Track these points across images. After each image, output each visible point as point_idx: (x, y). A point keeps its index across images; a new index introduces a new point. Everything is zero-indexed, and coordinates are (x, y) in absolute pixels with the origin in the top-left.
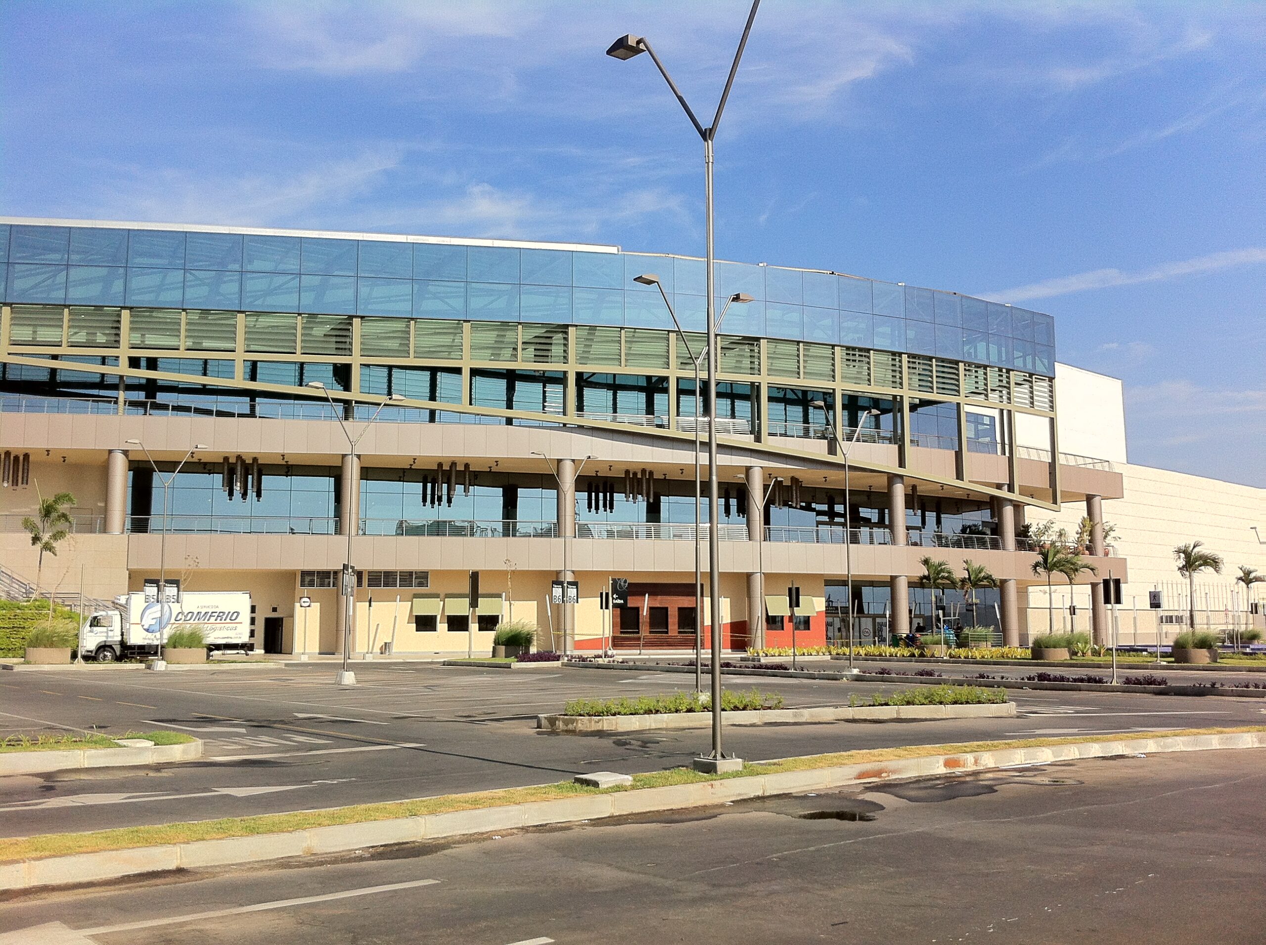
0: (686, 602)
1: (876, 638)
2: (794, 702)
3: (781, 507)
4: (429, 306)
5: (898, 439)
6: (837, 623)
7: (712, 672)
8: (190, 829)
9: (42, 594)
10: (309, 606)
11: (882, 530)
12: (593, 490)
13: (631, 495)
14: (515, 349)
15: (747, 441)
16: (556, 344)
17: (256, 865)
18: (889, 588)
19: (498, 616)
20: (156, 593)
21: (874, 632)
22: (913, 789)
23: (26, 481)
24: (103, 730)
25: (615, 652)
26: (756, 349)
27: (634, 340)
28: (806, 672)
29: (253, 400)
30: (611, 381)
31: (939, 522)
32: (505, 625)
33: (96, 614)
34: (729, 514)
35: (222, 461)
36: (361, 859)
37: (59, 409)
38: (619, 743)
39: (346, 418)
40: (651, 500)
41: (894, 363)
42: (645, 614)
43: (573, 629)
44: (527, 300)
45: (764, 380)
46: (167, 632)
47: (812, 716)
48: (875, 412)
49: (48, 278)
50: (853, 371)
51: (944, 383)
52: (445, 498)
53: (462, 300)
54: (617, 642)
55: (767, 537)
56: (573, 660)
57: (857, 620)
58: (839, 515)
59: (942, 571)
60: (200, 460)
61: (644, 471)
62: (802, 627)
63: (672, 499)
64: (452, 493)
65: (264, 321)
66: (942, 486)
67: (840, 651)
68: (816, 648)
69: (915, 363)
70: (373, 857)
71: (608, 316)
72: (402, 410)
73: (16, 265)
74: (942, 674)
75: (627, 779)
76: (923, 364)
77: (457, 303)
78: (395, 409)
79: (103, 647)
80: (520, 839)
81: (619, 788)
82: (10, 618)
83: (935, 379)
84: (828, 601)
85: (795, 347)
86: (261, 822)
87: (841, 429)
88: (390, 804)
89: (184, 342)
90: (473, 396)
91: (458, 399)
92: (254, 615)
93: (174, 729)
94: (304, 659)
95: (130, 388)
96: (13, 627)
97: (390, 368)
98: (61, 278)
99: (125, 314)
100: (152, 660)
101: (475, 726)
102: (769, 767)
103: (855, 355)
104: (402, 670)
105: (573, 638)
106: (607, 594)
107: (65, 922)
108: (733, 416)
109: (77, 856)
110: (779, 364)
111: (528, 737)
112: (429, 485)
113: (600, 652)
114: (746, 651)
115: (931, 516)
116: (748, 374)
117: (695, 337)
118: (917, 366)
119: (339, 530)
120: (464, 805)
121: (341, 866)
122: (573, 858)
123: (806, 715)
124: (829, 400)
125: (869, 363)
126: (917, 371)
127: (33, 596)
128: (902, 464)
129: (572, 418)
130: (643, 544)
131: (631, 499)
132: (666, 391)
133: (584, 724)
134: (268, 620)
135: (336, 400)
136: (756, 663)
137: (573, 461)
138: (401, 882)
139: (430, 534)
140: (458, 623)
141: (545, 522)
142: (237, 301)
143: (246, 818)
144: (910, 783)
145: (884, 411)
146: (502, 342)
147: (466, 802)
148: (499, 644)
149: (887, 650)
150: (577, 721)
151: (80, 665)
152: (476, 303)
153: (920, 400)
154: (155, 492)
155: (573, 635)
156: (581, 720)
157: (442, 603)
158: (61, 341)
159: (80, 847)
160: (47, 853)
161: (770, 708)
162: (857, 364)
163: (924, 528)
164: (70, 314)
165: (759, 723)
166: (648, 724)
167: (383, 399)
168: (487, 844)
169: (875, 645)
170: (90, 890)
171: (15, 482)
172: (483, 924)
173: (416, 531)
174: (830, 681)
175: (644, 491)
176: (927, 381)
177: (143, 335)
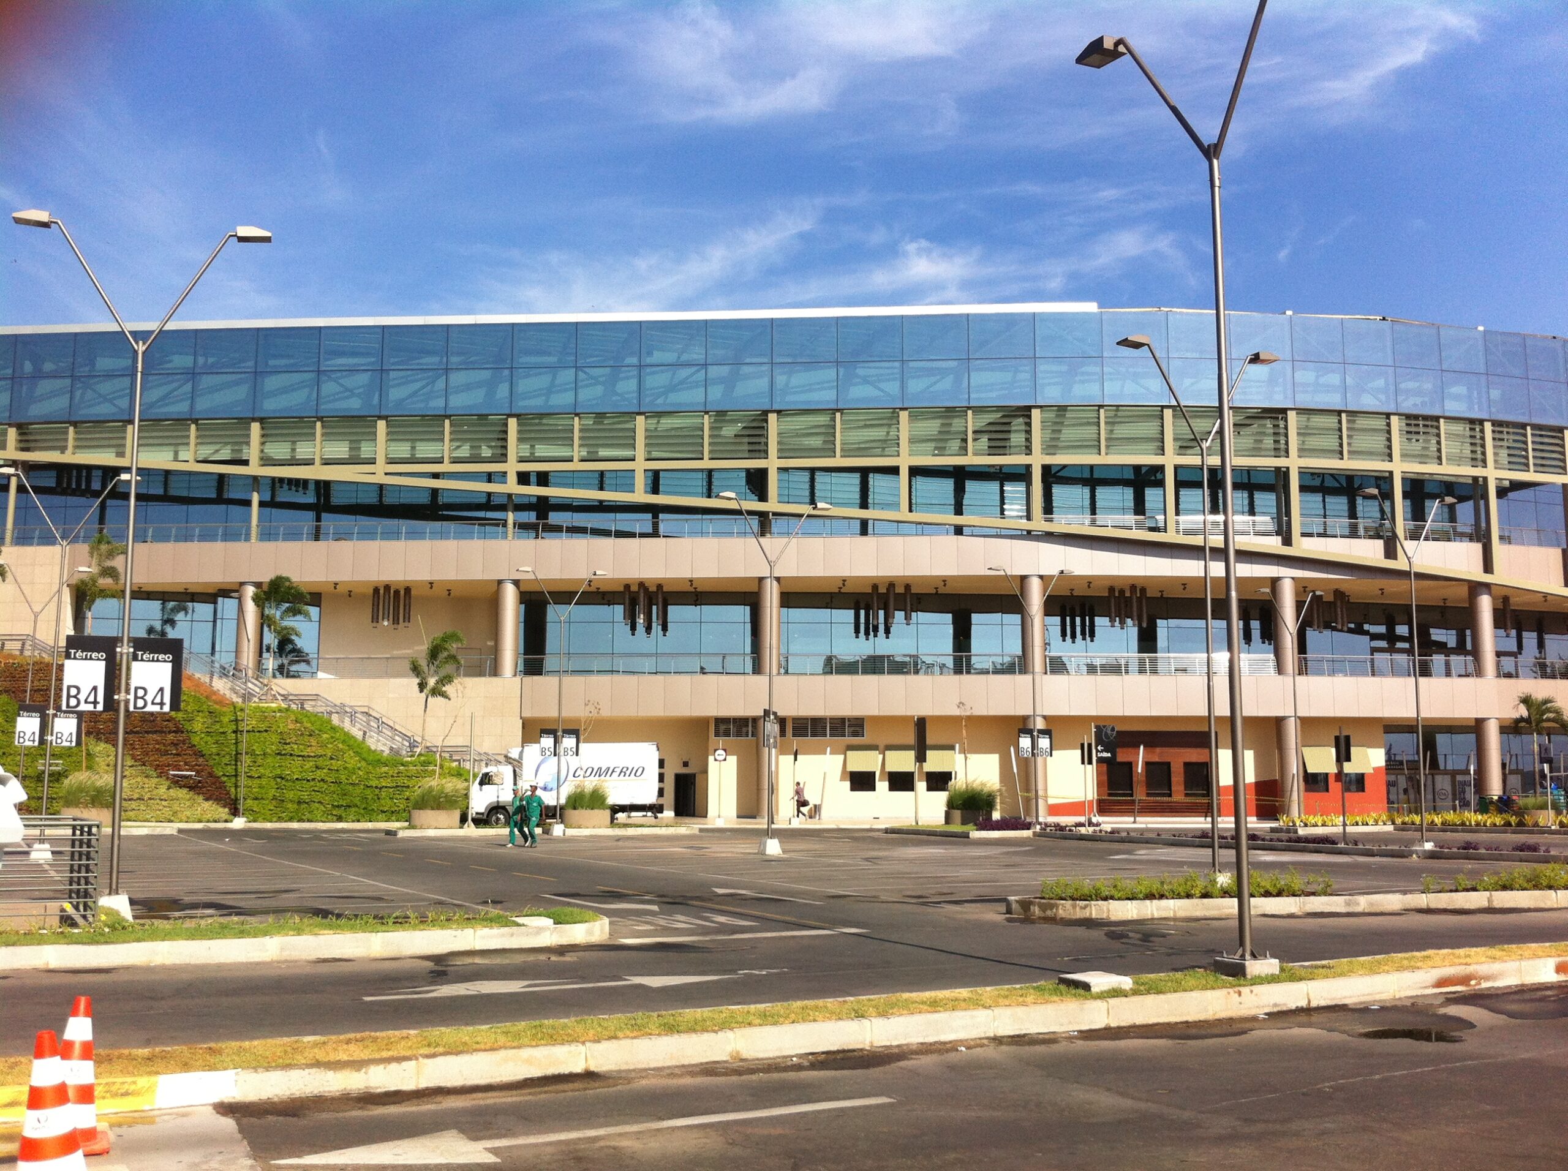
0: (1194, 755)
1: (1457, 802)
2: (1345, 886)
3: (1322, 630)
4: (859, 393)
5: (1481, 535)
6: (1402, 782)
7: (1237, 847)
8: (600, 1025)
9: (427, 748)
10: (725, 760)
11: (1462, 658)
12: (1068, 613)
13: (1117, 619)
14: (965, 440)
15: (1273, 544)
16: (1016, 431)
17: (677, 1071)
18: (1474, 735)
19: (950, 773)
20: (552, 745)
21: (1454, 794)
22: (1513, 1001)
23: (407, 619)
24: (499, 906)
25: (1100, 819)
26: (1282, 424)
27: (1118, 420)
28: (1361, 846)
29: (655, 517)
30: (1087, 475)
31: (1541, 645)
32: (959, 782)
33: (485, 770)
34: (1250, 640)
35: (622, 589)
36: (798, 1068)
37: (443, 536)
38: (1112, 936)
39: (763, 534)
40: (1144, 625)
41: (1473, 434)
42: (1140, 771)
43: (1046, 790)
44: (978, 378)
45: (1294, 463)
46: (566, 791)
47: (1371, 904)
48: (1449, 500)
49: (428, 384)
50: (1416, 447)
51: (1543, 458)
52: (882, 628)
53: (898, 384)
54: (1104, 807)
55: (1303, 669)
56: (1048, 829)
57: (1430, 777)
58: (1402, 639)
59: (1548, 710)
60: (598, 589)
61: (1133, 587)
62: (1353, 787)
63: (1173, 622)
64: (890, 620)
65: (667, 423)
66: (1545, 596)
67: (1407, 819)
68: (1374, 815)
69: (1502, 432)
70: (813, 1066)
71: (1084, 392)
72: (828, 522)
73: (391, 372)
74: (1551, 849)
75: (1126, 982)
76: (1514, 433)
77: (892, 388)
78: (821, 521)
79: (496, 809)
80: (991, 1052)
81: (1116, 993)
82: (392, 776)
83: (1531, 454)
84: (1388, 753)
85: (1335, 419)
86: (681, 1019)
87: (1401, 526)
88: (830, 1002)
89: (577, 452)
90: (914, 501)
91: (896, 506)
92: (662, 771)
93: (578, 906)
94: (720, 824)
95: (519, 508)
96: (397, 786)
97: (813, 471)
98: (441, 384)
99: (513, 423)
100: (550, 824)
101: (930, 910)
102: (1316, 971)
103: (1419, 425)
104: (835, 838)
105: (1047, 801)
106: (1090, 745)
107: (462, 1131)
108: (1252, 512)
109: (474, 1053)
110: (1313, 442)
111: (994, 925)
112: (862, 612)
113: (1082, 819)
114: (1278, 820)
115: (1530, 638)
116: (1271, 456)
117: (1202, 412)
118: (1505, 436)
119: (757, 669)
120: (921, 1006)
121: (776, 1076)
122: (1060, 1078)
123: (1363, 903)
124: (1383, 486)
125: (1438, 435)
126: (1505, 444)
127: (418, 750)
128: (1488, 567)
129: (1039, 524)
130: (1134, 682)
131: (1117, 624)
132: (1161, 484)
133: (1066, 909)
134: (678, 777)
135: (750, 513)
136: (1292, 835)
137: (1041, 577)
138: (849, 1098)
139: (865, 672)
140: (901, 782)
141: (1006, 655)
142: (635, 401)
143: (664, 1013)
144: (1511, 993)
145: (1462, 499)
146: (948, 432)
147: (923, 1003)
148: (953, 808)
149: (1473, 817)
150: (1057, 906)
151: (471, 831)
152: (915, 386)
153: (1511, 481)
154: (550, 628)
155: (1046, 797)
156: (1063, 905)
157: (881, 756)
158: (443, 457)
159: (477, 1043)
160: (441, 1049)
161: (1313, 894)
162: (1421, 437)
163: (1521, 654)
164: (451, 425)
165: (1300, 913)
166: (1149, 912)
167: (806, 509)
168: (952, 1057)
169: (1455, 810)
170: (490, 1094)
171: (396, 621)
172: (951, 1156)
173: (848, 668)
174: (1395, 860)
175: (1135, 614)
176: (1520, 456)
177: (532, 446)
